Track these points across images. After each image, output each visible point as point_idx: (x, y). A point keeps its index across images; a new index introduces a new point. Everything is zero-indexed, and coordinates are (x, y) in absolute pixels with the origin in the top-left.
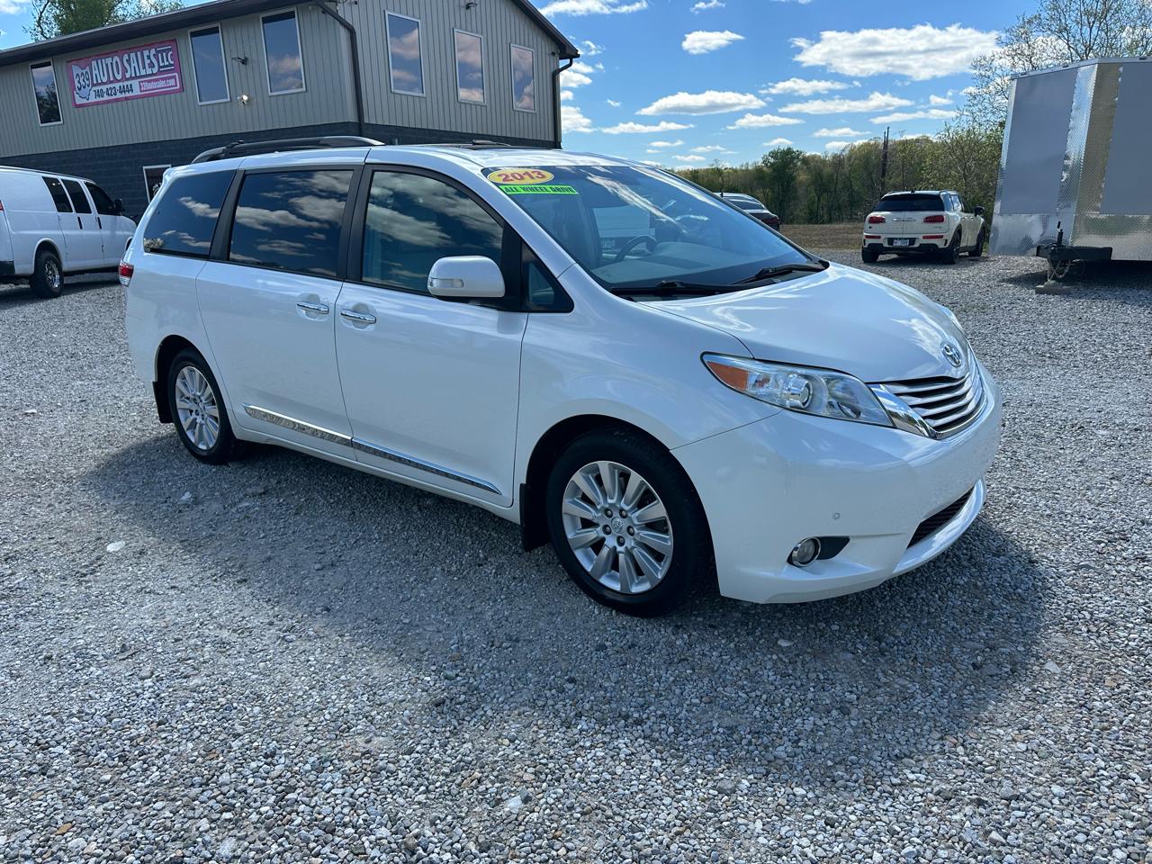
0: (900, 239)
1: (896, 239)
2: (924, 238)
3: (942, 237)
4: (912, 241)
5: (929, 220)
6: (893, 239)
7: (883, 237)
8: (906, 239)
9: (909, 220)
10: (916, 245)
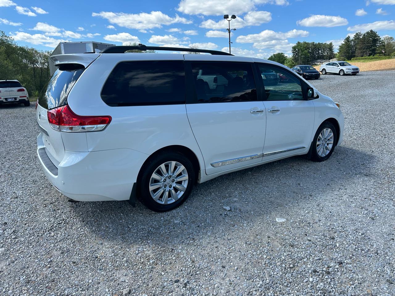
0: (10, 98)
1: (9, 98)
2: (20, 97)
3: (26, 96)
4: (15, 99)
5: (19, 90)
6: (7, 98)
7: (2, 98)
8: (12, 98)
9: (12, 91)
10: (18, 100)
